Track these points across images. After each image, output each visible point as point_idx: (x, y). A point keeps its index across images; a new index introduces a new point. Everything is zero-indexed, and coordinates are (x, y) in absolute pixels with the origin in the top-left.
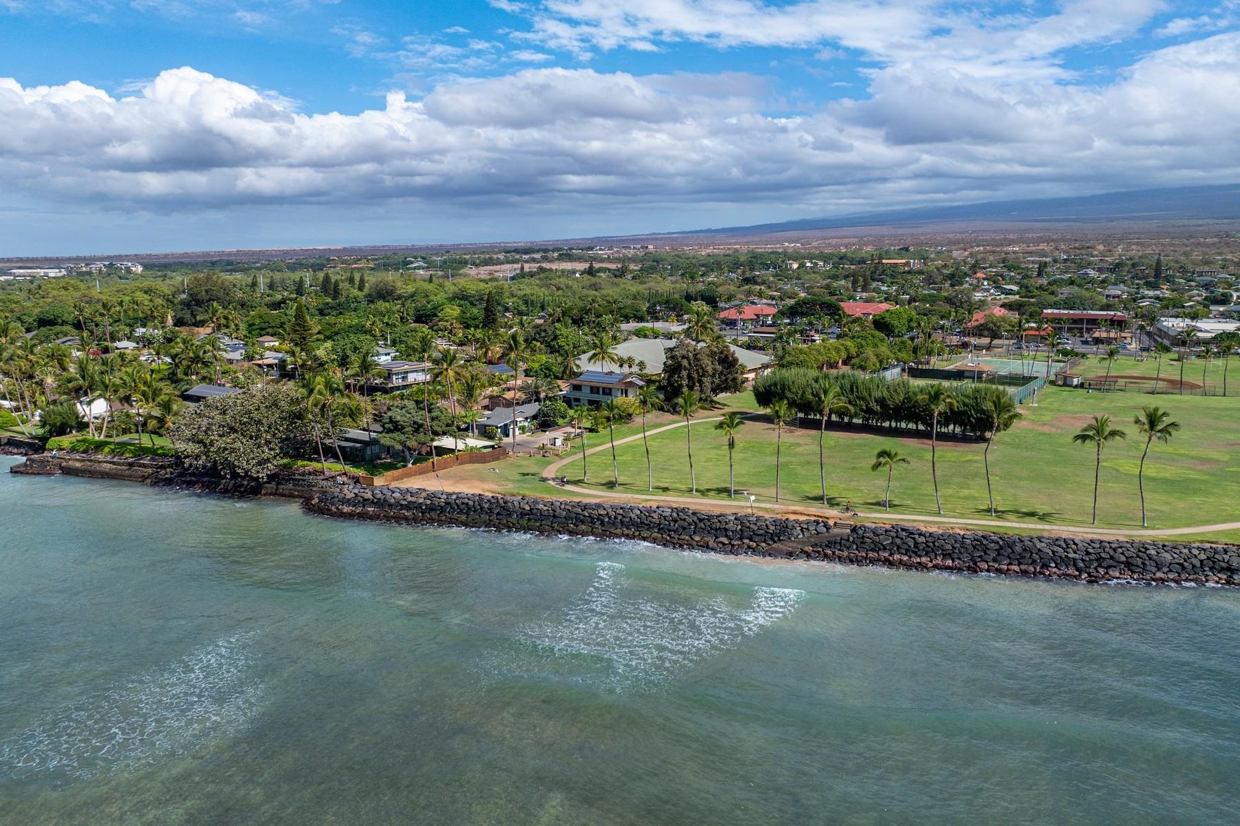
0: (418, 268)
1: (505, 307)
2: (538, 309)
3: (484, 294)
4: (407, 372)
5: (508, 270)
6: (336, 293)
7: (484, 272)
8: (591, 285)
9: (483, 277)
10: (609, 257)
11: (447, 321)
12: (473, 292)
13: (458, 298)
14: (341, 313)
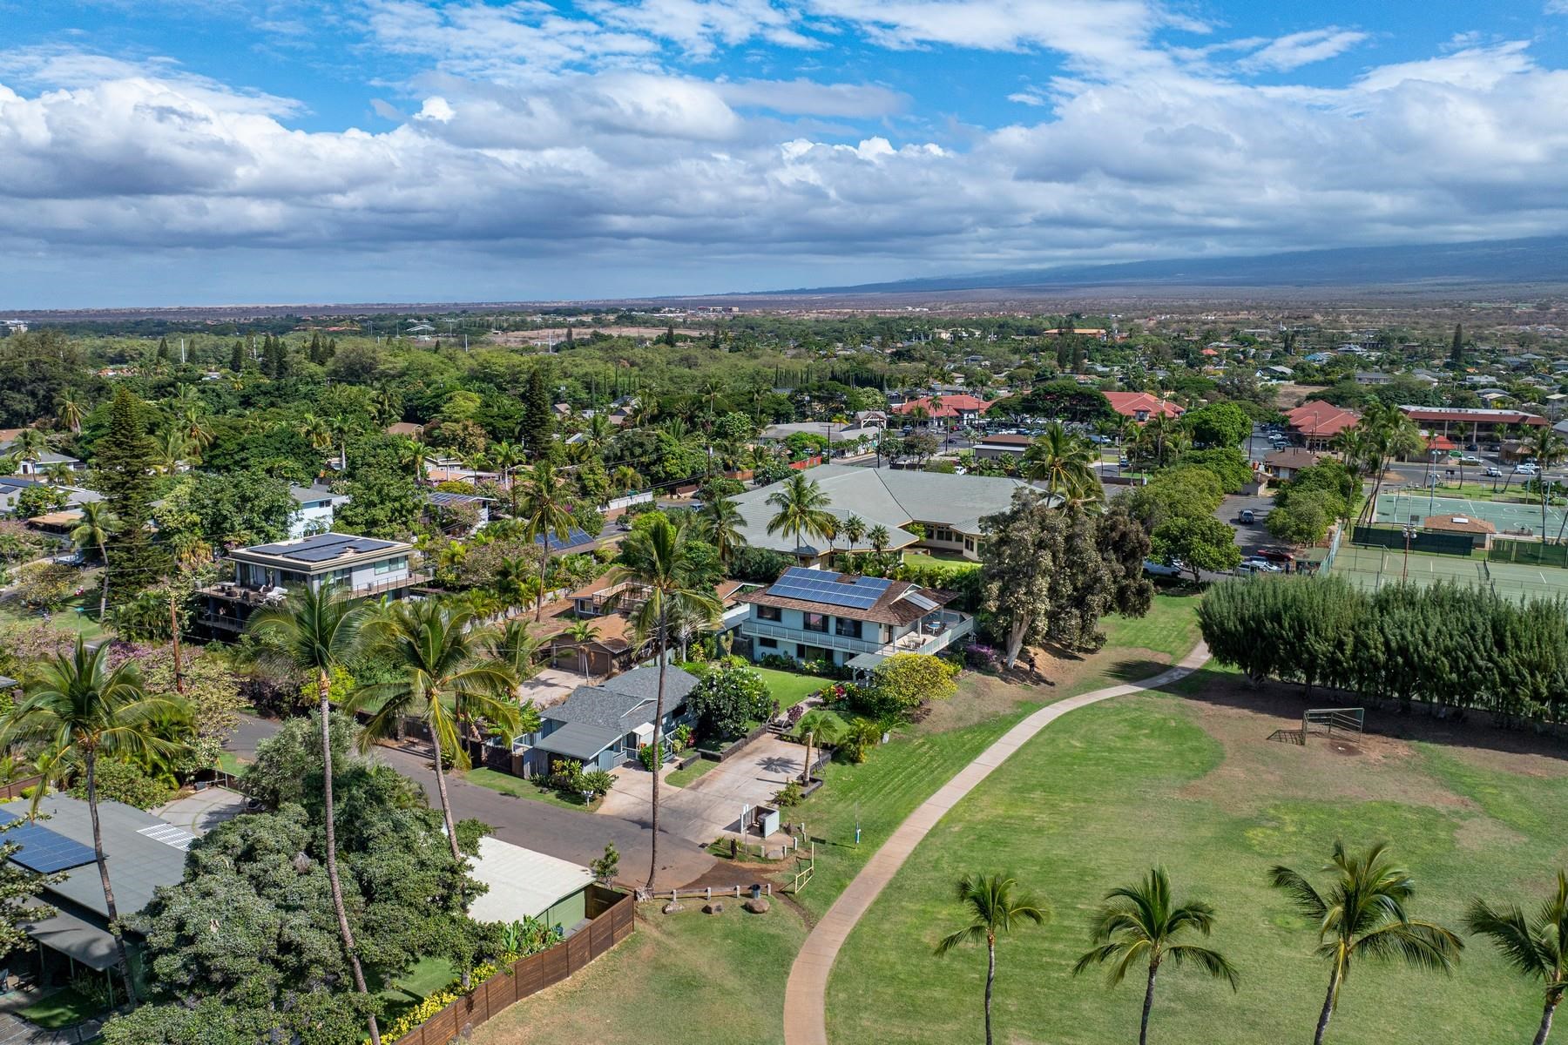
0: (423, 332)
1: (554, 393)
2: (607, 397)
3: (520, 372)
4: (350, 570)
5: (549, 337)
6: (283, 369)
7: (514, 339)
8: (682, 360)
9: (514, 345)
10: (685, 321)
11: (457, 421)
12: (502, 369)
13: (477, 379)
14: (272, 405)
